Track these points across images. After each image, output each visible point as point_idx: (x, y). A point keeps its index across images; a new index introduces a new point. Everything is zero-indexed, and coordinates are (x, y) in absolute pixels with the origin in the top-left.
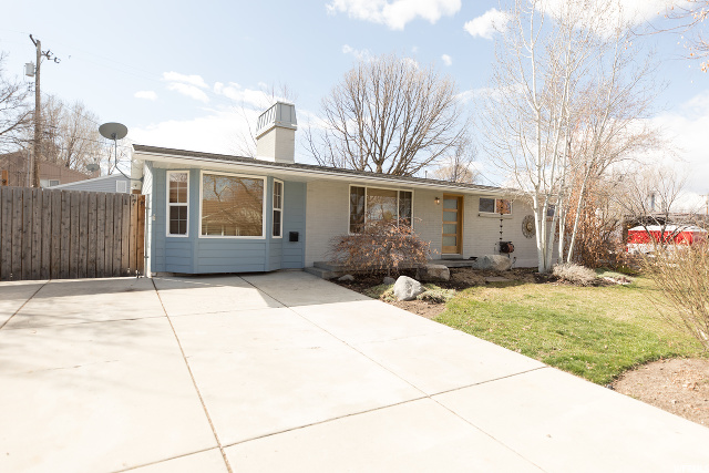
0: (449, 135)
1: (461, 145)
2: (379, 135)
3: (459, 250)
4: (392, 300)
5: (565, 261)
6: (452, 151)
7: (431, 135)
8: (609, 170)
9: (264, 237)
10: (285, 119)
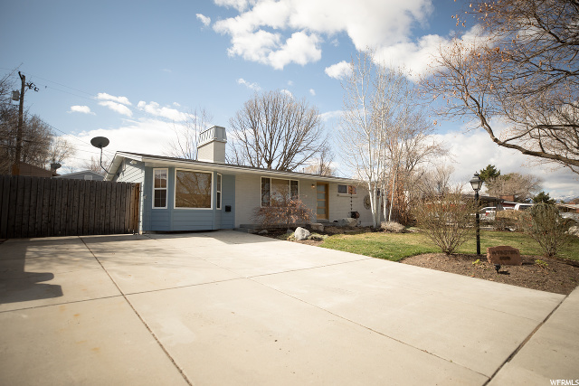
0: (315, 144)
1: (324, 151)
2: (269, 144)
3: (327, 217)
4: (294, 240)
5: (388, 220)
6: (318, 155)
7: (304, 144)
8: (416, 167)
9: (212, 208)
10: (220, 136)
